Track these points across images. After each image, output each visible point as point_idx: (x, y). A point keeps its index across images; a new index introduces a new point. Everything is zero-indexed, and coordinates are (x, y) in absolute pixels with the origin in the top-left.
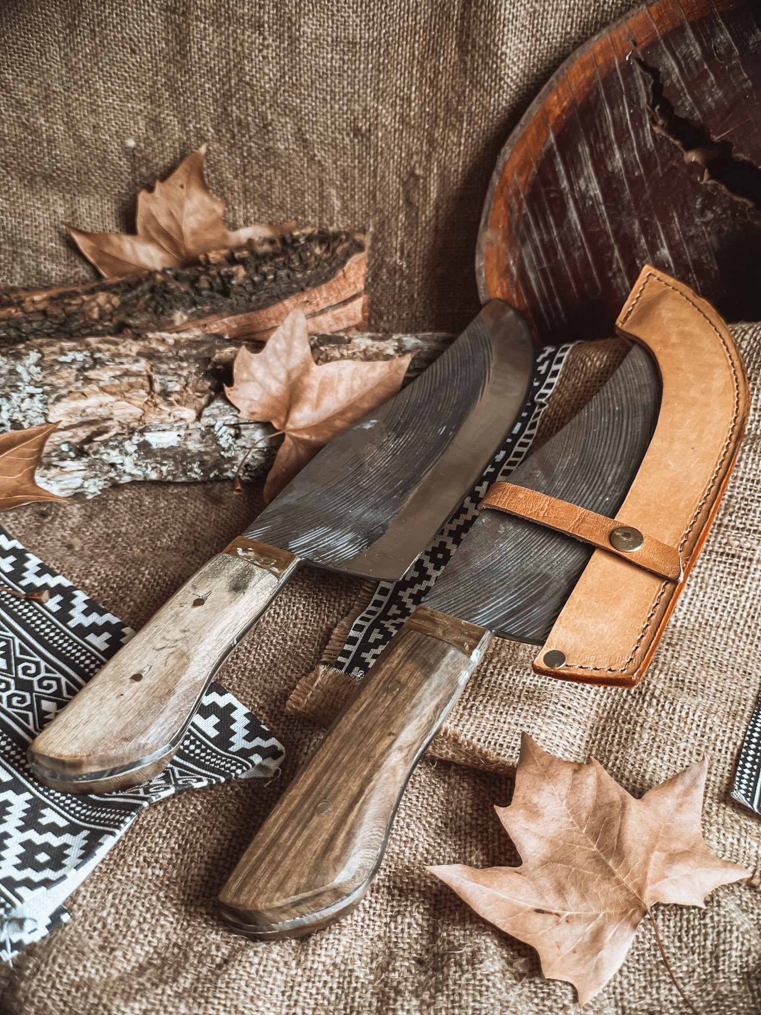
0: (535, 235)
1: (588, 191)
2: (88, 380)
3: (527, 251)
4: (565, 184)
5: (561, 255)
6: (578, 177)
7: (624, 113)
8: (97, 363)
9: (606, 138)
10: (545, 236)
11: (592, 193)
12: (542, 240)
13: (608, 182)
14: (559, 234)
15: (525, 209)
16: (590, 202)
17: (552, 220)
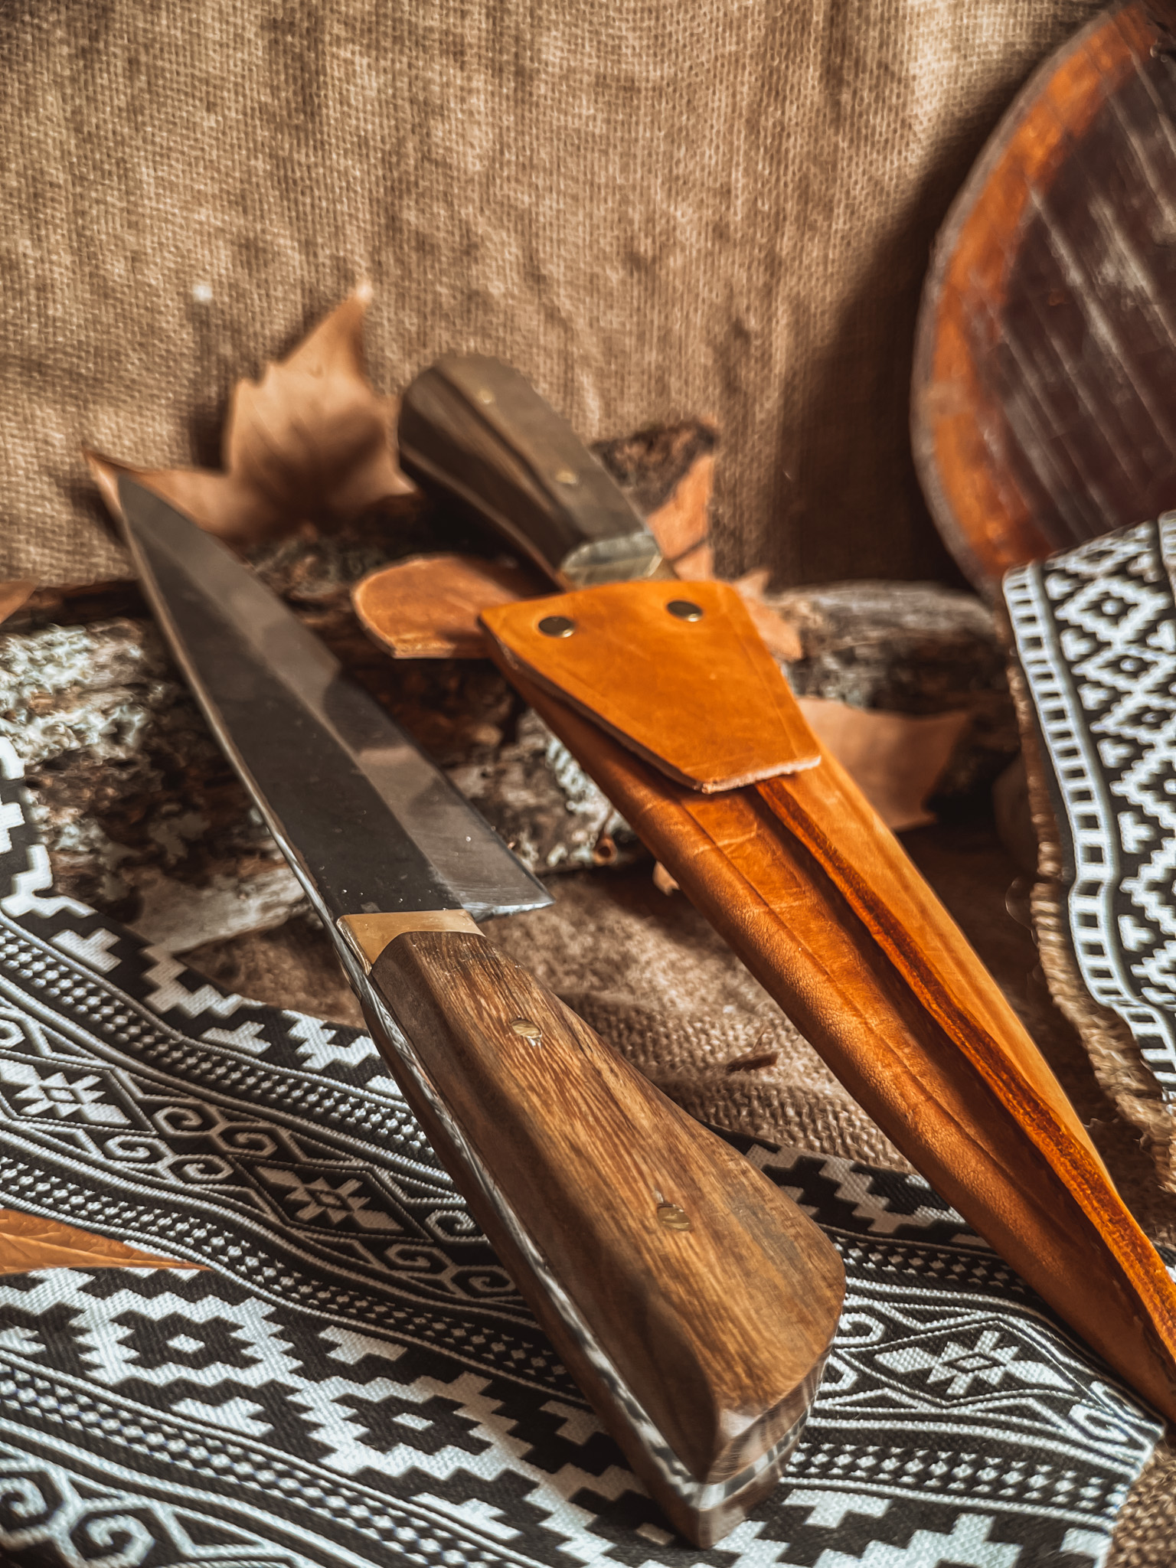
0: (1031, 379)
1: (1121, 281)
3: (1019, 409)
4: (1074, 276)
5: (1088, 403)
6: (1099, 259)
10: (1050, 376)
11: (1131, 286)
12: (1045, 387)
13: (1161, 261)
14: (1077, 367)
16: (1129, 303)
17: (1057, 345)
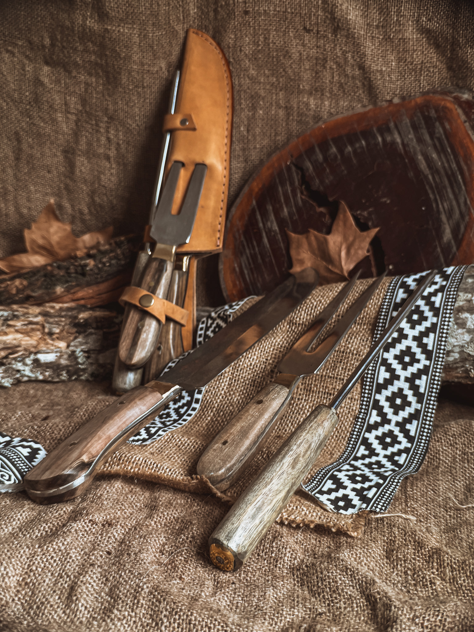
0: (248, 251)
1: (271, 227)
2: (9, 326)
3: (244, 260)
4: (261, 225)
5: (260, 260)
6: (267, 221)
7: (288, 190)
8: (15, 317)
9: (280, 201)
10: (252, 252)
11: (273, 229)
12: (251, 253)
13: (281, 223)
14: (259, 250)
15: (243, 238)
16: (273, 233)
17: (255, 243)
